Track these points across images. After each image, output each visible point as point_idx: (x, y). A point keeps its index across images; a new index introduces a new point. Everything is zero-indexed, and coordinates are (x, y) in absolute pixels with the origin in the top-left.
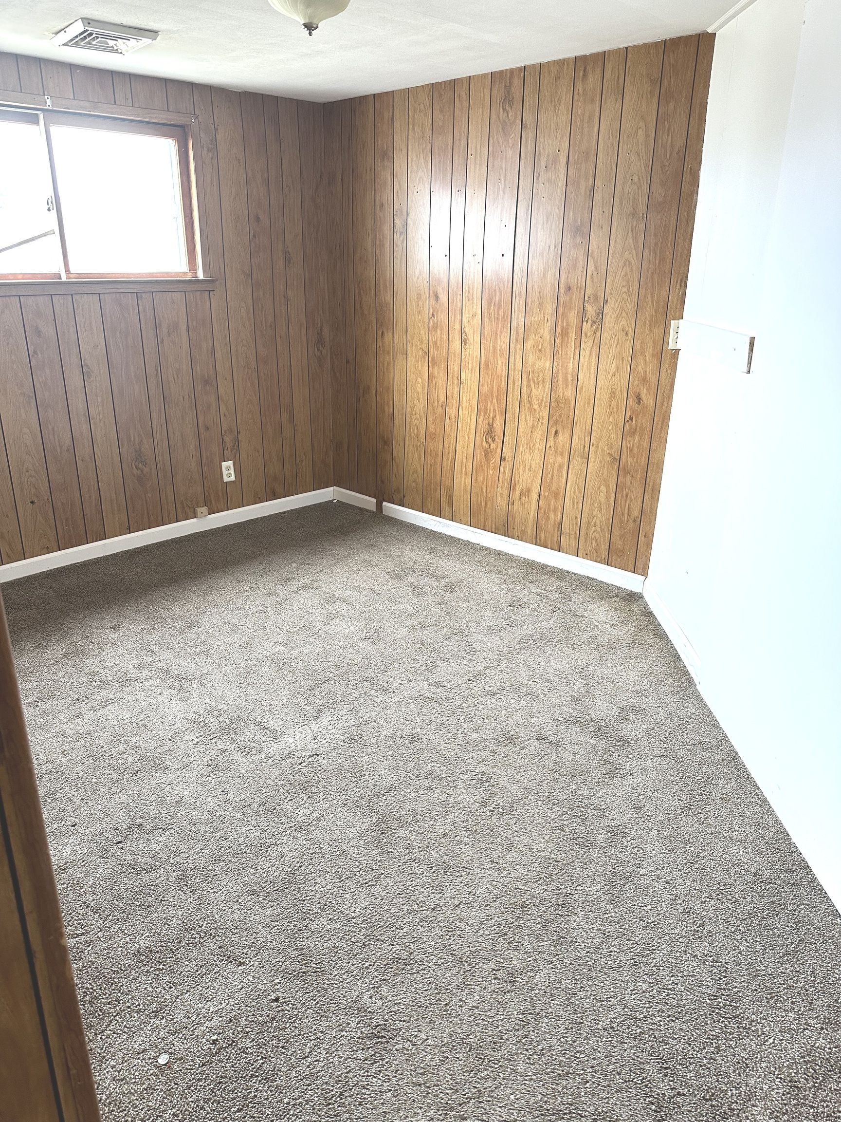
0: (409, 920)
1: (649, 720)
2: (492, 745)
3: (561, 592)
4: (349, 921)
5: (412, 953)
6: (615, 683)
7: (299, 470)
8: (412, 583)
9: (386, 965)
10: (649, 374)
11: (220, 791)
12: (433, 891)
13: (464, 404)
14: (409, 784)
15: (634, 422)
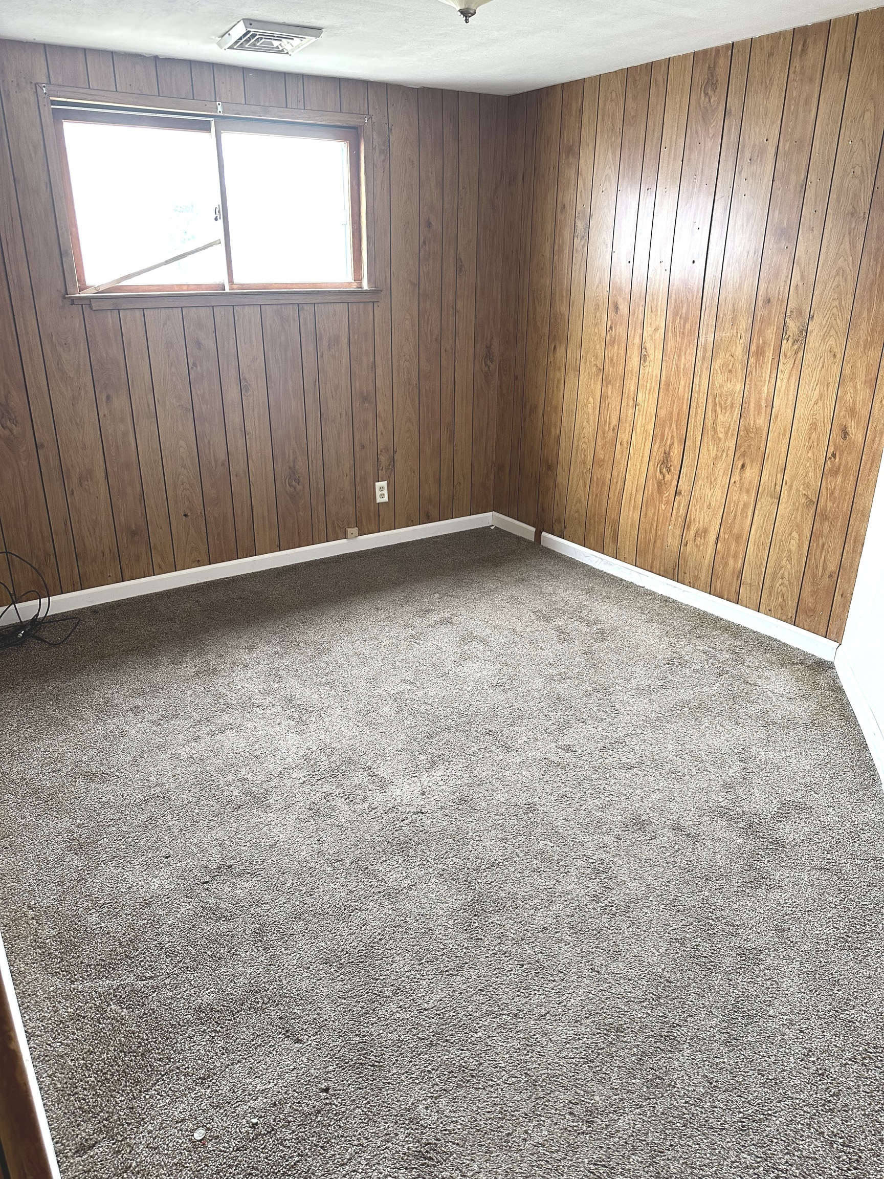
0: (486, 1023)
1: (815, 822)
2: (617, 829)
3: (734, 652)
4: (420, 1012)
5: (481, 1064)
6: (780, 770)
7: (456, 493)
8: (559, 627)
9: (450, 1073)
10: (859, 405)
11: (315, 839)
12: (519, 993)
13: (638, 429)
14: (515, 862)
15: (837, 460)
